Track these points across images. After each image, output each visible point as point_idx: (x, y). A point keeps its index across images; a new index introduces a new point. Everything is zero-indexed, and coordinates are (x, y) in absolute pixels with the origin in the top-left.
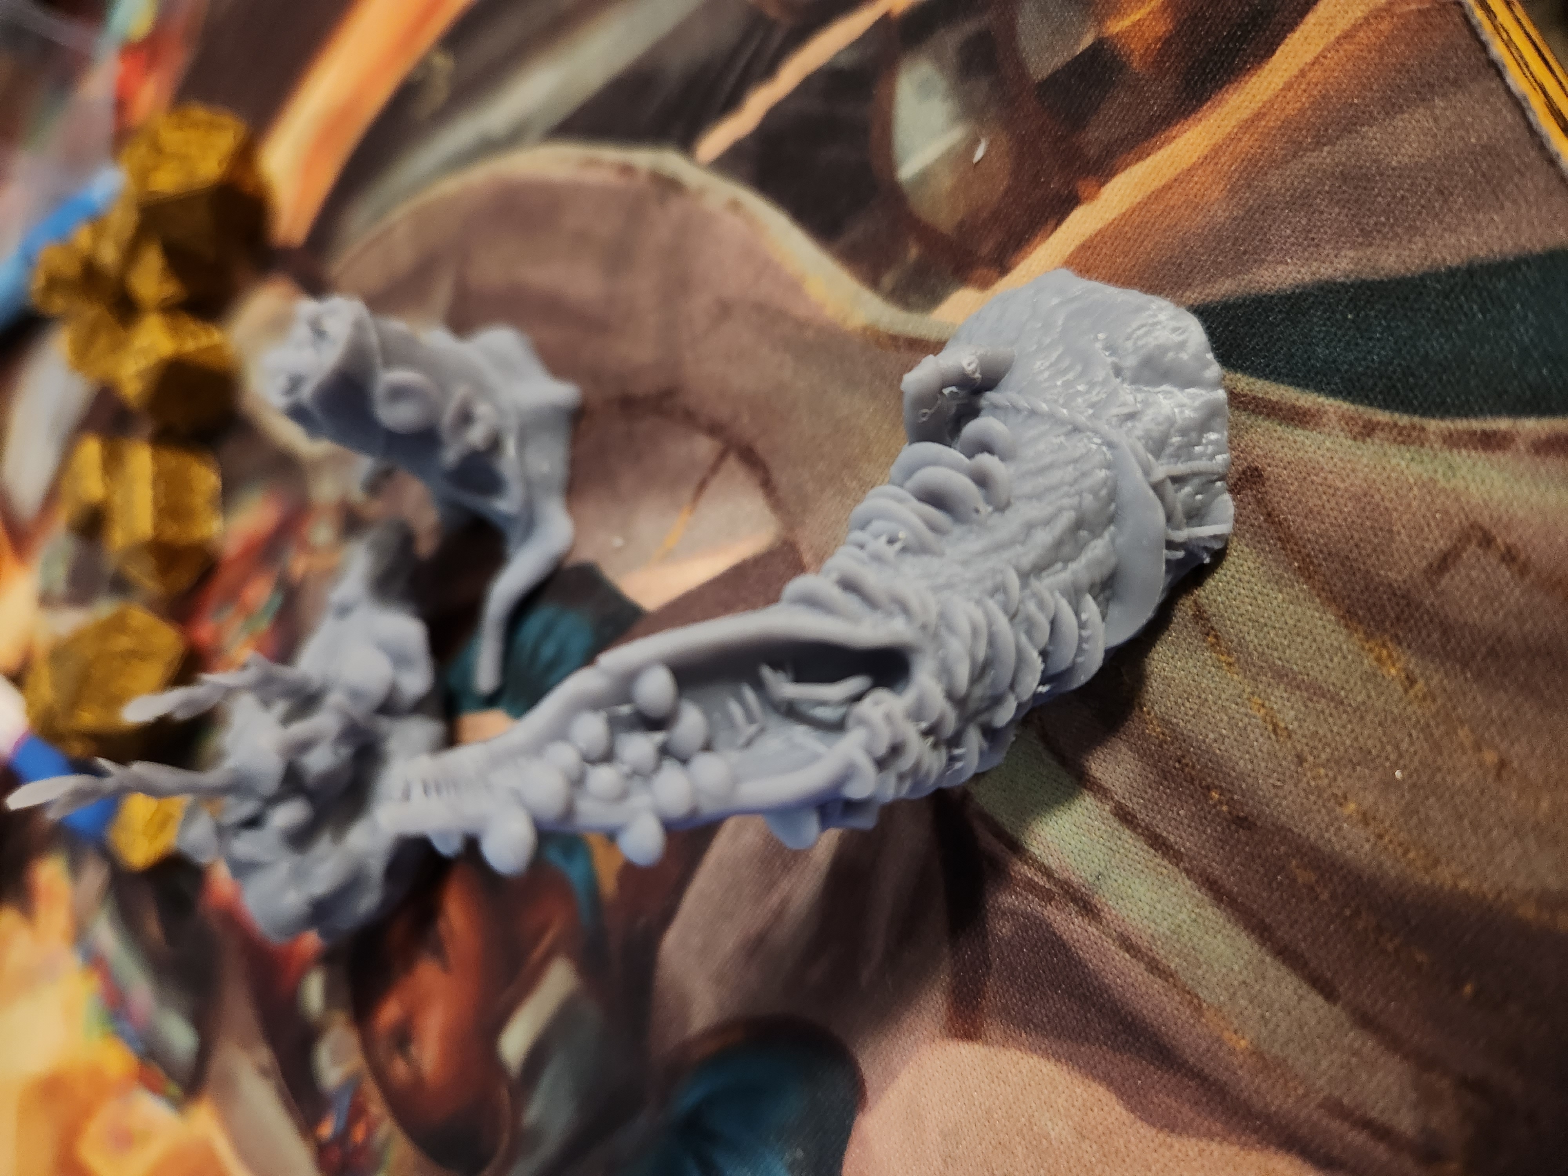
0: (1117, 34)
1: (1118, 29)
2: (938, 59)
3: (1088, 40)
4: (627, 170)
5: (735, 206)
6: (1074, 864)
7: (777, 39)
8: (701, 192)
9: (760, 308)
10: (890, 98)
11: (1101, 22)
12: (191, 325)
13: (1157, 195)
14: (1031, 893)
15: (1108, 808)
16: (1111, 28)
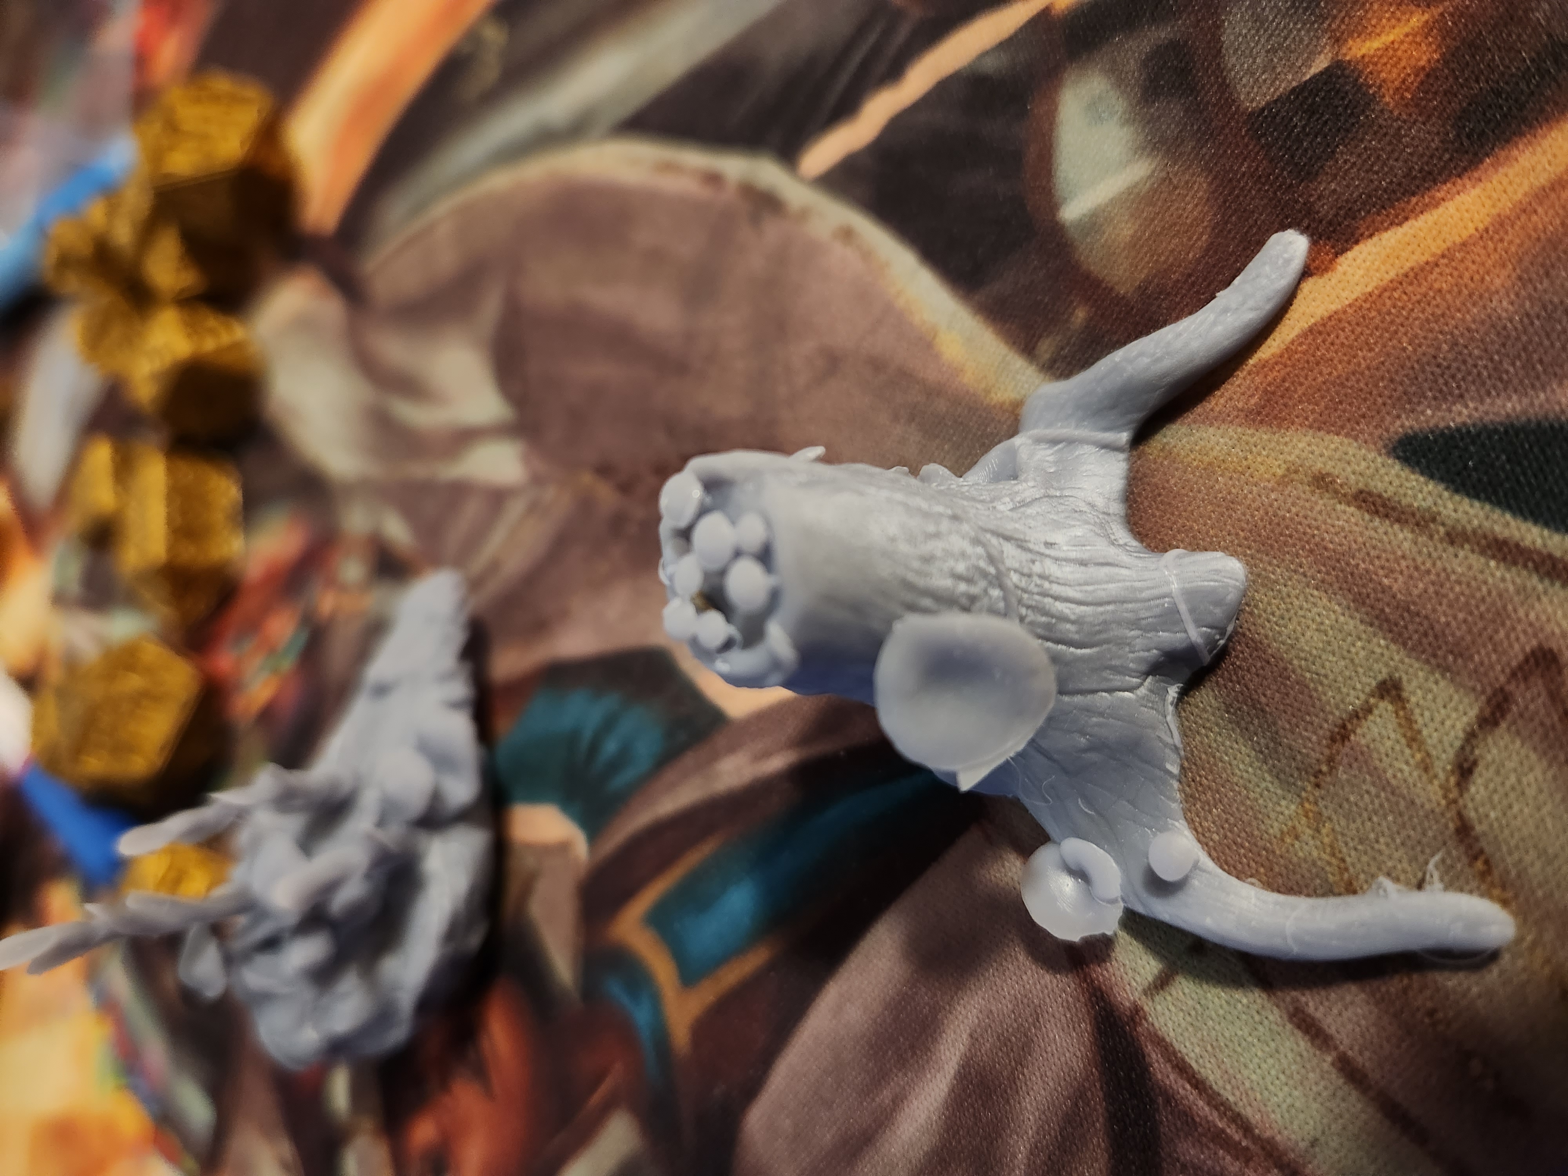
0: (1363, 57)
1: (1364, 51)
2: (1116, 74)
3: (1320, 64)
4: (713, 179)
5: (847, 234)
6: (1280, 1121)
7: (903, 33)
8: (804, 214)
9: (877, 365)
10: (1051, 116)
11: (1338, 41)
12: (212, 321)
13: (1415, 275)
14: (1222, 1148)
15: (1329, 1059)
16: (1354, 49)
